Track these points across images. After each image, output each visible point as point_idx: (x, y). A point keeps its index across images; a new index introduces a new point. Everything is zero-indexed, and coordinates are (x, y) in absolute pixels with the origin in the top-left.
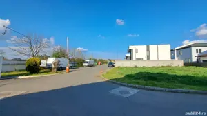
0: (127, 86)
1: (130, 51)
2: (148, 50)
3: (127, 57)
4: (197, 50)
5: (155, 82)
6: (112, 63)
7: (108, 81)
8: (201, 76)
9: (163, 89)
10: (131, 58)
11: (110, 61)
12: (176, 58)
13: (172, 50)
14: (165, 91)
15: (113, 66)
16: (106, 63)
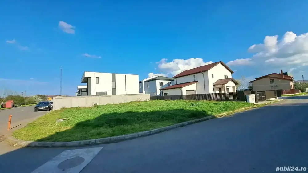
0: (80, 146)
1: (87, 80)
2: (114, 81)
3: (80, 91)
4: (160, 83)
5: (125, 127)
6: (46, 103)
7: (29, 146)
8: (166, 109)
9: (135, 134)
10: (87, 92)
11: (43, 97)
12: (144, 92)
13: (140, 82)
14: (138, 137)
15: (50, 108)
16: (32, 102)
